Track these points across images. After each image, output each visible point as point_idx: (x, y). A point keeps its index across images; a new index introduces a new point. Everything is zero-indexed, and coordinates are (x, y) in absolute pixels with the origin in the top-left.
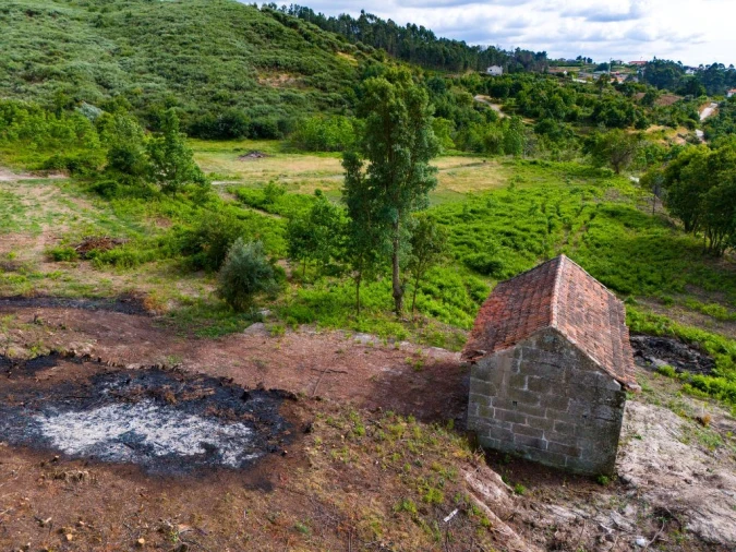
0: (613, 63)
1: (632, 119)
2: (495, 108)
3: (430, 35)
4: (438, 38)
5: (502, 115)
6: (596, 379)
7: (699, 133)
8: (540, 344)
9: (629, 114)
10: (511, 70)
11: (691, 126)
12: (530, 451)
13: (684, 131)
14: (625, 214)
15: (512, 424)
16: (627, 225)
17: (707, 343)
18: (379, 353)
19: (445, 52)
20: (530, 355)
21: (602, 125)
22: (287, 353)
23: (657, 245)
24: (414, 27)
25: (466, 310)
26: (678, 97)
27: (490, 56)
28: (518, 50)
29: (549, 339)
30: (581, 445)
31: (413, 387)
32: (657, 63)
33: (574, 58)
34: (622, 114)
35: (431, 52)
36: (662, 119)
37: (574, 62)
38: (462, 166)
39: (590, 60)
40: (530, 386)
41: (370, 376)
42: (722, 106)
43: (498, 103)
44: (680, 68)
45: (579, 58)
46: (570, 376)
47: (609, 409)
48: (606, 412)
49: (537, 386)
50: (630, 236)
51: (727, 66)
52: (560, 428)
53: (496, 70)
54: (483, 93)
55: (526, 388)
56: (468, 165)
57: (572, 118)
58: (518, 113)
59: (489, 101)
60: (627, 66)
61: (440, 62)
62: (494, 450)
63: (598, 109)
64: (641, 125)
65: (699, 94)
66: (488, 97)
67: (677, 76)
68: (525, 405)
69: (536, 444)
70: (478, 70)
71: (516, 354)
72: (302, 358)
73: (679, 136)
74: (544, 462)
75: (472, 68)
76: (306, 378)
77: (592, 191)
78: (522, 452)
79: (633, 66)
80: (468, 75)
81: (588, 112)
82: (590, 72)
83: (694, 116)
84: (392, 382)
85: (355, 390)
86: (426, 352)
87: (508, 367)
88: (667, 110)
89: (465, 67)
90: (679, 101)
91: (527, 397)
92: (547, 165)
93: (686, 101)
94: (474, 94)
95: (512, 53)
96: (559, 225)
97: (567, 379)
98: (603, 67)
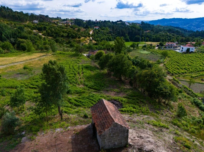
0: (66, 19)
1: (77, 36)
2: (40, 34)
3: (11, 10)
4: (14, 11)
5: (43, 36)
6: (124, 129)
7: (91, 38)
8: (114, 126)
9: (76, 35)
10: (40, 21)
11: (89, 37)
12: (114, 146)
13: (88, 38)
14: (89, 67)
15: (110, 143)
16: (91, 70)
17: (119, 100)
18: (65, 133)
19: (18, 16)
20: (112, 129)
21: (70, 38)
22: (41, 144)
23: (99, 75)
24: (4, 7)
25: (70, 107)
26: (85, 29)
27: (33, 17)
28: (40, 15)
29: (115, 125)
30: (122, 141)
31: (80, 140)
32: (77, 20)
33: (56, 17)
34: (74, 35)
35: (13, 16)
36: (83, 35)
37: (56, 18)
38: (41, 56)
39: (60, 18)
40: (113, 135)
41: (68, 141)
42: (94, 31)
43: (41, 33)
44: (82, 21)
45: (57, 17)
46: (119, 130)
47: (126, 133)
48: (126, 134)
49: (114, 134)
50: (92, 73)
51: (92, 20)
52: (118, 140)
53: (36, 21)
54: (35, 29)
55: (112, 135)
56: (43, 56)
57: (62, 36)
58: (48, 35)
59: (38, 32)
60: (70, 20)
61: (17, 19)
62: (107, 149)
63: (68, 34)
64: (79, 38)
65: (89, 28)
66: (37, 31)
67: (82, 23)
68: (112, 138)
69: (115, 144)
70: (30, 21)
71: (110, 129)
72: (46, 144)
73: (88, 39)
74: (116, 147)
75: (28, 21)
76: (52, 150)
77: (78, 61)
78: (112, 147)
79: (71, 20)
80: (27, 23)
81: (66, 34)
82: (61, 21)
83: (89, 34)
84: (74, 141)
85: (67, 147)
86: (76, 128)
87: (108, 132)
88: (83, 33)
89: (26, 21)
90: (85, 30)
91: (112, 137)
92: (64, 54)
93: (86, 30)
94: (33, 30)
95: (38, 15)
96: (76, 73)
97: (119, 131)
98: (64, 20)
